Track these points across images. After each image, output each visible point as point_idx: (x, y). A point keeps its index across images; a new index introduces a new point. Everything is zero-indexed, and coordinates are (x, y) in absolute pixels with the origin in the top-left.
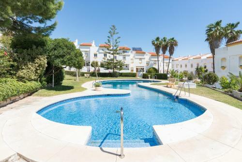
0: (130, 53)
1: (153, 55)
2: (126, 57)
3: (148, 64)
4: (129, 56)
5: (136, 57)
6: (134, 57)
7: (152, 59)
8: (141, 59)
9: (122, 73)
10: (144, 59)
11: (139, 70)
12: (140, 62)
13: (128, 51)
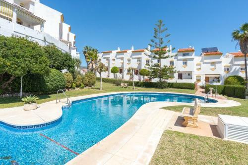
0: (193, 56)
1: (237, 57)
2: (189, 62)
3: (227, 70)
4: (192, 59)
5: (205, 61)
6: (202, 61)
7: (236, 63)
8: (213, 64)
9: (173, 83)
10: (220, 62)
11: (211, 80)
12: (213, 67)
13: (190, 53)
